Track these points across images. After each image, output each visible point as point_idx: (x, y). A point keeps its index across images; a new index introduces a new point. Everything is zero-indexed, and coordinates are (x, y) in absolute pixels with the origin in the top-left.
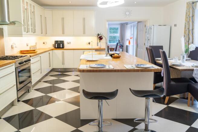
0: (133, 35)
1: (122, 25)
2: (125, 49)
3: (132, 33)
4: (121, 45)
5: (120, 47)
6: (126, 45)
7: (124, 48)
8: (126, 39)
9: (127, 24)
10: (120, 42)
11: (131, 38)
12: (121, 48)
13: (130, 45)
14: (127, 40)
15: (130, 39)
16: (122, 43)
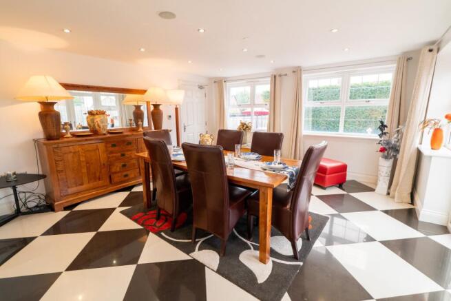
1: (409, 59)
4: (388, 143)
5: (382, 150)
6: (417, 145)
7: (399, 156)
9: (433, 46)
10: (386, 130)
11: (449, 118)
12: (386, 158)
13: (442, 151)
14: (425, 123)
15: (444, 121)
16: (396, 136)
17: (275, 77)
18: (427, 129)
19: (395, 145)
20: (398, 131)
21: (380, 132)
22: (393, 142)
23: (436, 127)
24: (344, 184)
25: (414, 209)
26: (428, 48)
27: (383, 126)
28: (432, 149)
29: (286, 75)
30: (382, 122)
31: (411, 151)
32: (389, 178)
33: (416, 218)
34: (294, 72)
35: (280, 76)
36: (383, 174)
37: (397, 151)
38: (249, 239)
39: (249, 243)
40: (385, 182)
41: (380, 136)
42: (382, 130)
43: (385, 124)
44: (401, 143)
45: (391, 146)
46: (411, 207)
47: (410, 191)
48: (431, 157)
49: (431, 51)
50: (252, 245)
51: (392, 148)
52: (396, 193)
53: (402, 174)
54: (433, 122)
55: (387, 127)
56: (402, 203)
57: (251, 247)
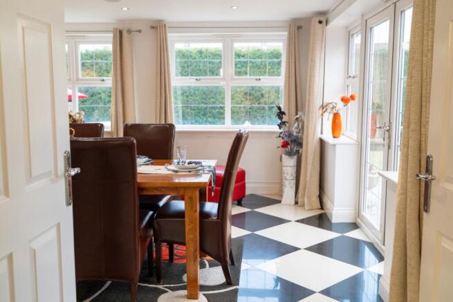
0: (357, 80)
1: (299, 28)
2: (310, 157)
3: (354, 69)
4: (290, 135)
5: (285, 145)
6: (319, 135)
7: (303, 151)
8: (318, 103)
9: (323, 18)
10: (285, 118)
11: (345, 100)
12: (290, 154)
13: (342, 139)
14: (324, 107)
15: (340, 104)
16: (296, 125)
17: (121, 32)
18: (326, 115)
19: (297, 137)
20: (297, 119)
21: (280, 121)
22: (295, 134)
23: (335, 111)
24: (244, 199)
25: (325, 213)
26: (317, 19)
27: (281, 114)
28: (334, 137)
29: (140, 31)
30: (279, 108)
31: (315, 141)
32: (295, 181)
33: (329, 221)
34: (153, 27)
35: (129, 31)
36: (289, 177)
37: (300, 145)
38: (159, 283)
39: (160, 287)
40: (291, 187)
41: (280, 126)
42: (281, 118)
43: (282, 110)
44: (303, 133)
45: (293, 138)
46: (322, 212)
47: (318, 193)
48: (334, 145)
49: (320, 22)
50: (166, 287)
51: (295, 140)
52: (306, 199)
53: (309, 174)
54: (331, 106)
55: (285, 114)
56: (312, 209)
57: (167, 290)
